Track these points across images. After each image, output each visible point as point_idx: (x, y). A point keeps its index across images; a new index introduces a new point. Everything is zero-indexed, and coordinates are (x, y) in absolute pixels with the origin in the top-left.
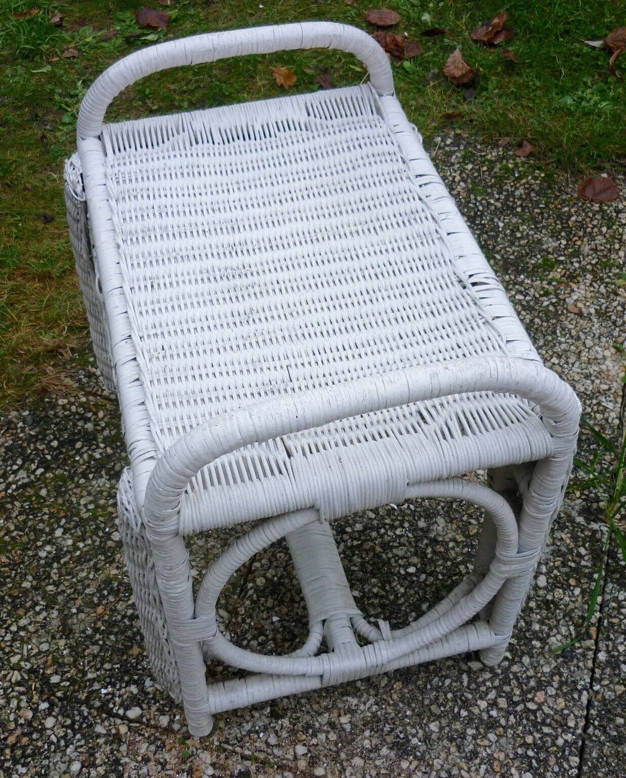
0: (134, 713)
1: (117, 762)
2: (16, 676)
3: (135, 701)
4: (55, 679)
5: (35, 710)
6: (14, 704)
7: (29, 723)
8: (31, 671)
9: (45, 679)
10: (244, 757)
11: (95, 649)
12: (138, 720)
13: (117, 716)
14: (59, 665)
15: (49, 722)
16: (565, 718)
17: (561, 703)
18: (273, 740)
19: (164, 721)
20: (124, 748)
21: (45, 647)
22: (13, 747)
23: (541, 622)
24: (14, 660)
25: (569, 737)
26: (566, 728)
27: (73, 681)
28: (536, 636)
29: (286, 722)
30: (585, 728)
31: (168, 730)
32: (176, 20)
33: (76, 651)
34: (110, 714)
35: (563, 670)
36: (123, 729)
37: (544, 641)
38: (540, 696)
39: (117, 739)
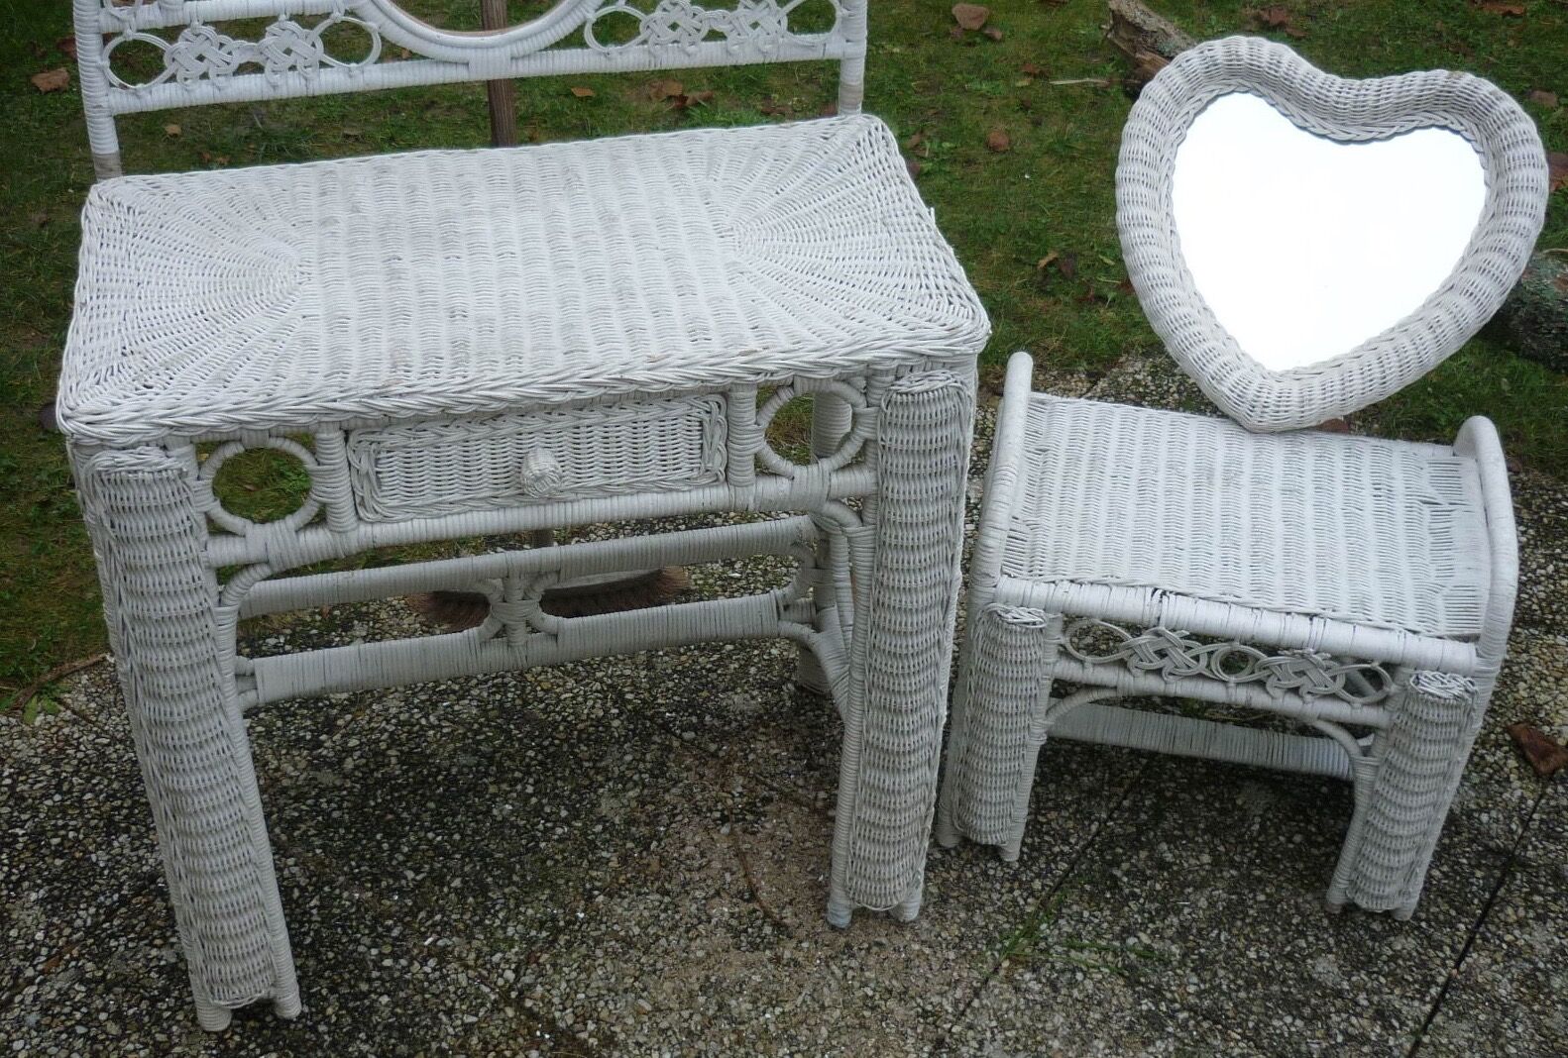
0: (689, 735)
1: (664, 764)
2: (598, 686)
3: (691, 727)
4: (629, 696)
5: (606, 712)
6: (590, 703)
7: (599, 720)
8: (609, 686)
9: (621, 695)
10: (772, 789)
11: (671, 684)
12: (692, 742)
13: (674, 734)
14: (635, 688)
15: (616, 723)
16: (1069, 835)
17: (1071, 824)
18: (801, 782)
19: (713, 747)
20: (672, 756)
21: (628, 672)
22: (581, 732)
23: (1080, 764)
24: (599, 674)
25: (1066, 849)
26: (1065, 842)
27: (644, 701)
28: (1070, 772)
29: (817, 774)
30: (1085, 848)
31: (714, 755)
32: (928, 174)
33: (654, 683)
34: (669, 731)
35: (1085, 803)
36: (676, 744)
37: (1075, 777)
38: (1053, 815)
39: (669, 749)
